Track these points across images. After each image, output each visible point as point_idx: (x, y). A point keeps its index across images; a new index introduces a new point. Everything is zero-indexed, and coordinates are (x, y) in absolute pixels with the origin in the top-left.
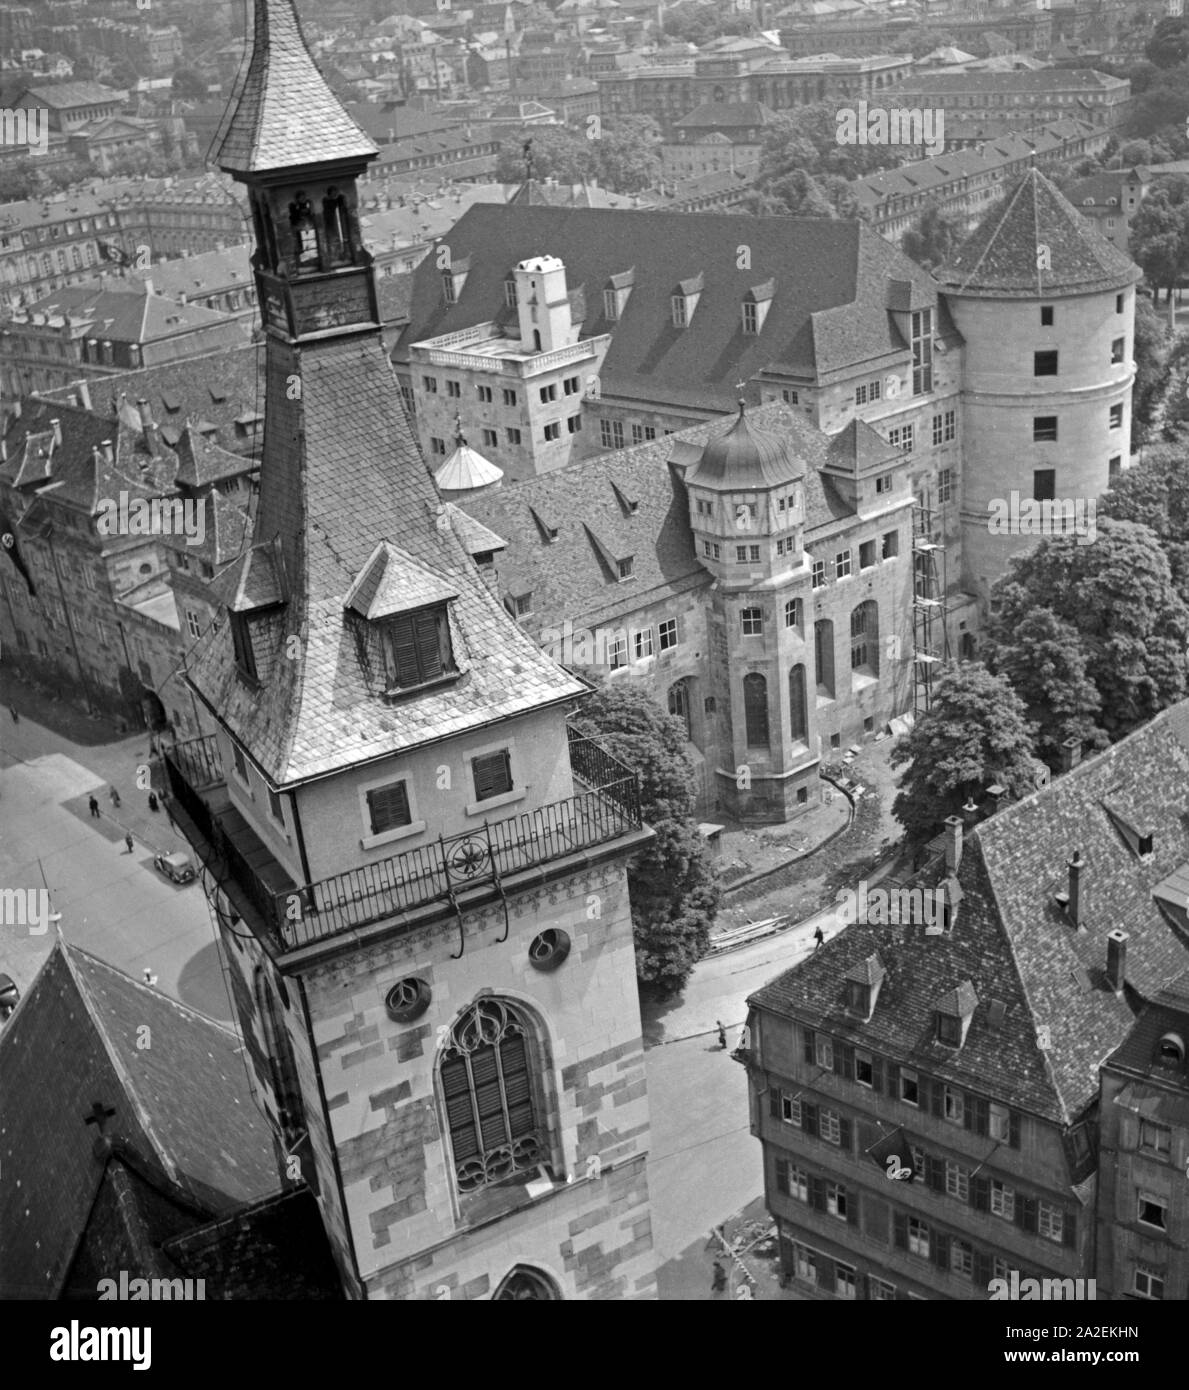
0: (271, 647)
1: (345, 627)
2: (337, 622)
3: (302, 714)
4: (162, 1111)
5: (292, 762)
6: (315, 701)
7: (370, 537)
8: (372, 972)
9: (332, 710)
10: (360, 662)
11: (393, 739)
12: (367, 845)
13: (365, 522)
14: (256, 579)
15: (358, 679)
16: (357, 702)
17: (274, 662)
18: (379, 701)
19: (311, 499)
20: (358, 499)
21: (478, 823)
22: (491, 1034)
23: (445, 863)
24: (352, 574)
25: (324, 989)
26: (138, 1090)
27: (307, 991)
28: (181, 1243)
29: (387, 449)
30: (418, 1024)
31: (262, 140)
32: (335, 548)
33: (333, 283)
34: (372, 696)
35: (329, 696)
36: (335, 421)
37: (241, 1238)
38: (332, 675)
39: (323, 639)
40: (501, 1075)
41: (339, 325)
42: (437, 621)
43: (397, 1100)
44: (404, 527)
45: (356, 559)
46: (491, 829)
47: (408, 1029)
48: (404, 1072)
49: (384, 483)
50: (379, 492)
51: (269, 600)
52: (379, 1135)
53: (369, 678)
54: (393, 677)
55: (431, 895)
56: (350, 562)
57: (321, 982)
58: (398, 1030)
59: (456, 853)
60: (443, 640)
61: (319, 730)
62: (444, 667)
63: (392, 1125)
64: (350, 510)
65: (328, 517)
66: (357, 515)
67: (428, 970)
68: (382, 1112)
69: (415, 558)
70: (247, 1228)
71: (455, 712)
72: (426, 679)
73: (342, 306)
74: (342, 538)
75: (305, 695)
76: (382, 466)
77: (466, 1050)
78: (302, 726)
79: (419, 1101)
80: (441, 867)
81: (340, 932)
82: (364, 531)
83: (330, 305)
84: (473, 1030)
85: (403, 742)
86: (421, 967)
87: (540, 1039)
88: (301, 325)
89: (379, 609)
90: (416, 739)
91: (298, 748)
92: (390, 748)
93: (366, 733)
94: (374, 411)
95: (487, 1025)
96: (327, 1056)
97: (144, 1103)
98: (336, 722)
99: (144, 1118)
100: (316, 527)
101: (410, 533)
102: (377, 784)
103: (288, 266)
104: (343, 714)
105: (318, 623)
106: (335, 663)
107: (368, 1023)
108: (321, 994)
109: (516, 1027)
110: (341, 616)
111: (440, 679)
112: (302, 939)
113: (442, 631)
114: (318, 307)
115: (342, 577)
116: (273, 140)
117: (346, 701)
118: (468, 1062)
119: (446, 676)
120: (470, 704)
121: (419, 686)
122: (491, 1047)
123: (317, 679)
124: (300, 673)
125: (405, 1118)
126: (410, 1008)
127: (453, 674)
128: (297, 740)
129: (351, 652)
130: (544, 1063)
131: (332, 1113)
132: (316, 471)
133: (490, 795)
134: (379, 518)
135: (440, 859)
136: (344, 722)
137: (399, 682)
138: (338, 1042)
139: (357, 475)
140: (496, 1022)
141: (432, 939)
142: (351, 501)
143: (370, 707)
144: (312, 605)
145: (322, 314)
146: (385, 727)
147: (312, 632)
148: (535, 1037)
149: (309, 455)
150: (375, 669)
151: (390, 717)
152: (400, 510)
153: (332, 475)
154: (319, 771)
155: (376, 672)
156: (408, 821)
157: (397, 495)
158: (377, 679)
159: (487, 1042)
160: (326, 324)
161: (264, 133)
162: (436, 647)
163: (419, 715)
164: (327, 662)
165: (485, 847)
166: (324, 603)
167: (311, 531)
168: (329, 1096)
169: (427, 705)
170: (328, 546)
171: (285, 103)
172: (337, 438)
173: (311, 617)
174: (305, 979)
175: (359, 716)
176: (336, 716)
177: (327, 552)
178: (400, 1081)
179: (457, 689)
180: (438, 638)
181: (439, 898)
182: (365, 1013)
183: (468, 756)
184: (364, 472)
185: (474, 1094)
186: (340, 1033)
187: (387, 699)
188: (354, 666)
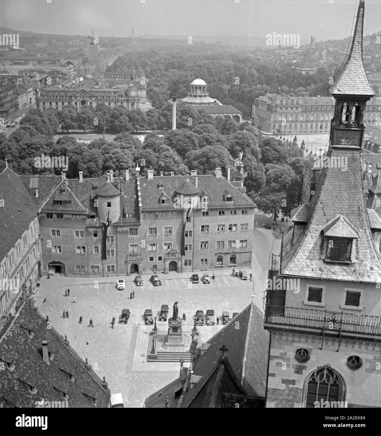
0: (299, 235)
1: (320, 236)
2: (318, 234)
3: (297, 257)
4: (252, 360)
5: (288, 269)
6: (302, 254)
7: (337, 211)
8: (293, 341)
9: (306, 259)
10: (321, 248)
11: (321, 274)
12: (305, 303)
13: (337, 206)
14: (302, 214)
15: (318, 252)
16: (315, 259)
17: (298, 239)
18: (322, 262)
19: (322, 194)
20: (337, 199)
21: (340, 311)
22: (328, 380)
23: (325, 319)
24: (328, 221)
25: (277, 339)
26: (248, 352)
27: (272, 338)
28: (227, 394)
29: (352, 186)
30: (303, 364)
31: (338, 85)
32: (325, 211)
33: (349, 132)
34: (320, 259)
35: (307, 254)
36: (337, 173)
37: (243, 402)
38: (310, 248)
39: (312, 237)
40: (328, 395)
41: (348, 145)
42: (348, 244)
43: (290, 384)
44: (350, 212)
45: (330, 217)
46: (344, 315)
47: (300, 364)
48: (295, 377)
49: (348, 196)
50: (345, 199)
51: (302, 221)
52: (282, 392)
53: (321, 253)
54: (328, 255)
55: (317, 326)
56: (328, 217)
57: (277, 337)
58: (296, 363)
59: (329, 317)
60: (349, 250)
61: (300, 263)
62: (346, 258)
63: (286, 391)
64: (334, 201)
65: (326, 201)
66: (335, 204)
67: (311, 349)
68: (284, 385)
69: (350, 223)
70: (245, 401)
71: (345, 274)
72: (339, 260)
73: (351, 139)
74: (328, 209)
75: (300, 251)
76: (349, 191)
77: (318, 381)
78: (295, 260)
79: (297, 388)
80: (323, 319)
81: (285, 325)
82: (336, 209)
83: (347, 138)
84: (322, 376)
85: (324, 276)
86: (309, 347)
87: (343, 390)
88: (336, 142)
89: (329, 233)
90: (329, 277)
91: (291, 266)
92: (319, 276)
93: (314, 269)
94: (351, 173)
95: (328, 377)
96: (272, 360)
97: (247, 356)
98: (306, 263)
99: (245, 359)
100: (321, 203)
101: (351, 214)
102: (313, 286)
103: (336, 124)
104: (309, 261)
105: (312, 231)
106: (312, 245)
107: (287, 356)
108: (276, 340)
109: (338, 382)
110: (320, 232)
111: (344, 262)
112: (273, 322)
113: (349, 247)
114: (342, 138)
115: (325, 220)
116: (341, 85)
117: (311, 258)
118: (318, 385)
119: (346, 262)
120: (351, 273)
121: (336, 261)
122: (327, 384)
123: (305, 248)
124: (301, 244)
125: (291, 391)
126: (303, 358)
127: (349, 262)
128: (292, 263)
129: (319, 244)
130: (342, 398)
131: (269, 378)
132: (327, 187)
133: (350, 305)
134: (342, 206)
135: (324, 316)
136: (308, 263)
137: (330, 258)
138: (276, 357)
139: (339, 191)
140: (331, 377)
141: (315, 341)
142: (335, 199)
143: (319, 262)
144: (312, 226)
145: (343, 140)
146: (320, 270)
147: (309, 234)
148: (342, 388)
149: (326, 181)
150: (324, 251)
151: (324, 268)
152: (350, 206)
153: (331, 189)
154: (295, 274)
155: (324, 252)
156: (320, 301)
157: (351, 201)
158: (323, 254)
159: (326, 382)
160: (344, 143)
161: (340, 83)
162: (345, 251)
163: (333, 270)
164: (310, 244)
165: (340, 319)
166: (316, 227)
167: (319, 204)
168: (270, 372)
169: (336, 268)
170: (323, 210)
171: (350, 75)
172: (336, 179)
173: (310, 229)
174: (272, 334)
175: (314, 263)
176: (307, 261)
177: (322, 211)
178: (293, 379)
179: (348, 267)
180: (347, 249)
181: (319, 328)
182: (288, 353)
183: (346, 289)
184: (342, 191)
185: (317, 396)
186: (278, 355)
187: (324, 262)
188: (318, 248)
